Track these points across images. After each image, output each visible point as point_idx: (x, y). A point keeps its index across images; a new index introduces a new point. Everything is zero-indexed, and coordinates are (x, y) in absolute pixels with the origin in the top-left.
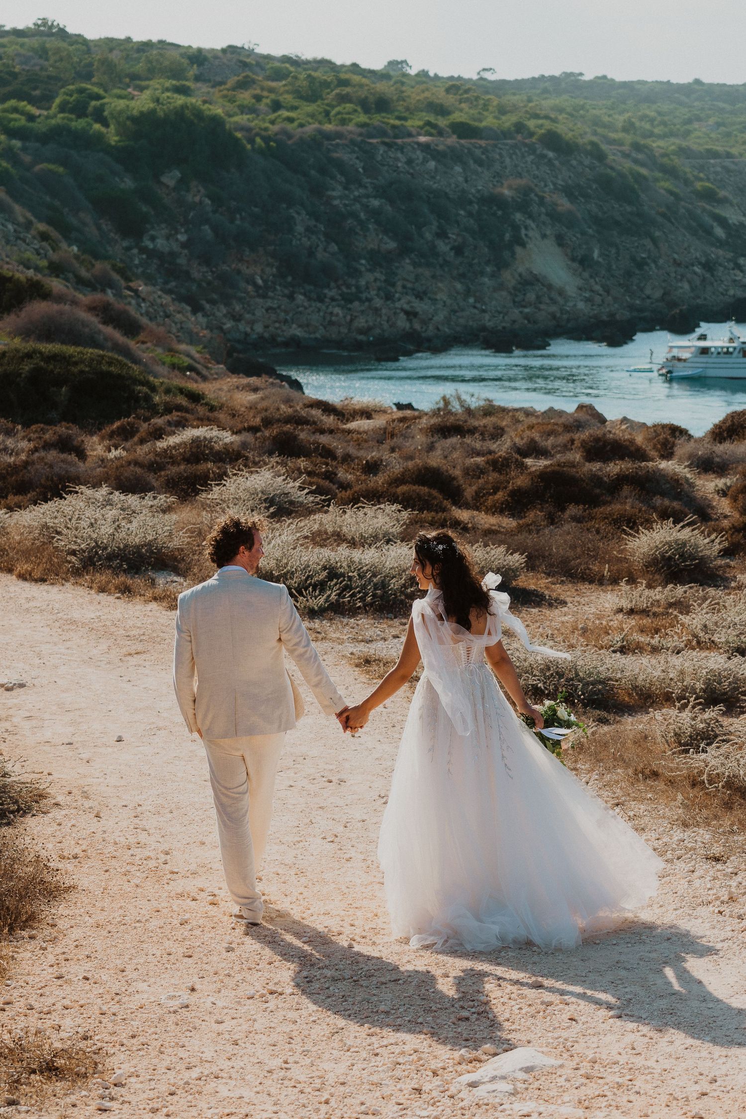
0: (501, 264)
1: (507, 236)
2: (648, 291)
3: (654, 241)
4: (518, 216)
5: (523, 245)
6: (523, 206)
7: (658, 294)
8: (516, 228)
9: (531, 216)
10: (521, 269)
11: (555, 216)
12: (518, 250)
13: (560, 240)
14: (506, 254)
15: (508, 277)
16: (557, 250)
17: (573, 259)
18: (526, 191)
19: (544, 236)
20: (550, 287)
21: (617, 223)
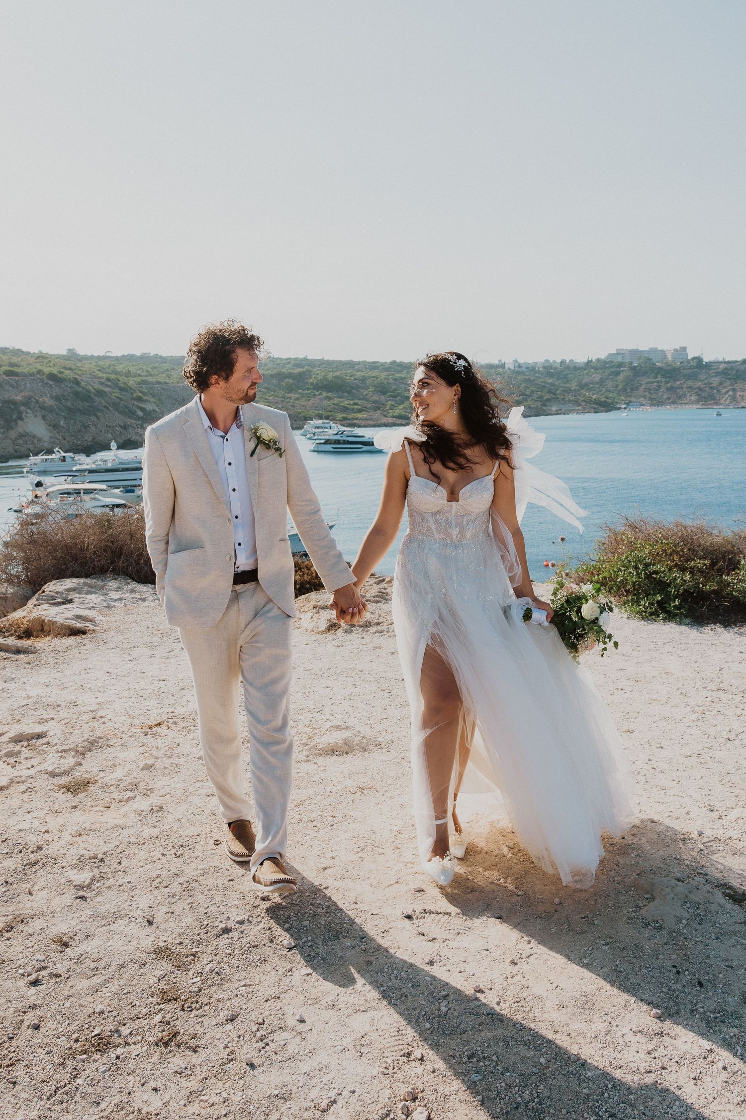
0: (10, 428)
1: (14, 417)
2: (86, 438)
3: (98, 417)
4: (22, 408)
5: (22, 419)
6: (27, 403)
7: (90, 439)
8: (20, 413)
9: (29, 408)
10: (21, 430)
11: (43, 408)
12: (20, 422)
13: (44, 418)
14: (13, 424)
15: (13, 434)
16: (42, 422)
17: (50, 426)
18: (30, 398)
19: (36, 416)
20: (34, 437)
21: (80, 410)
